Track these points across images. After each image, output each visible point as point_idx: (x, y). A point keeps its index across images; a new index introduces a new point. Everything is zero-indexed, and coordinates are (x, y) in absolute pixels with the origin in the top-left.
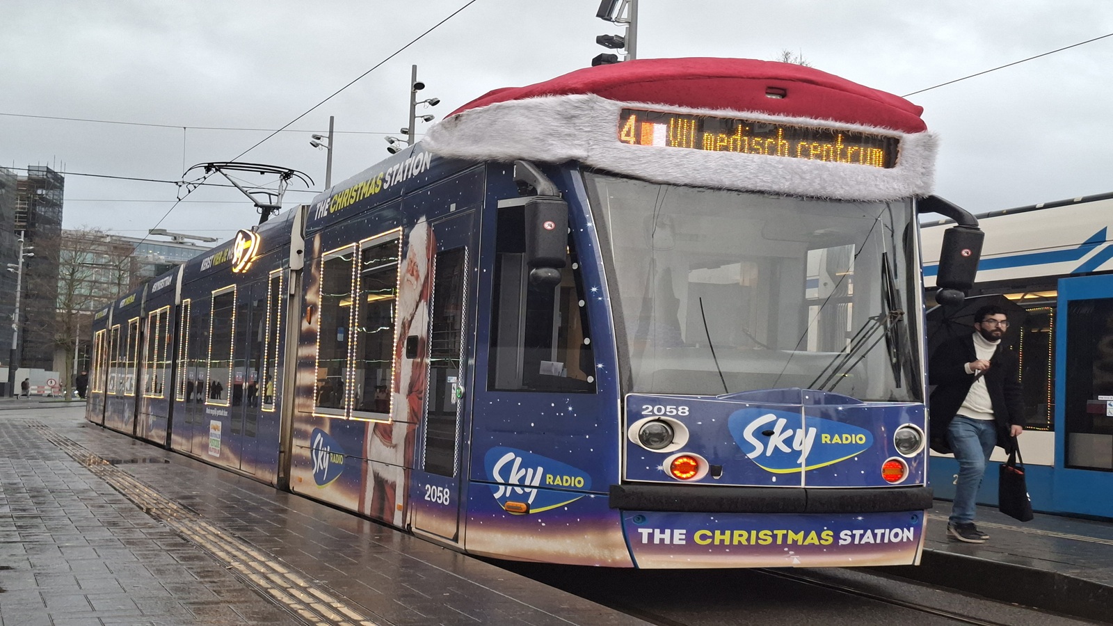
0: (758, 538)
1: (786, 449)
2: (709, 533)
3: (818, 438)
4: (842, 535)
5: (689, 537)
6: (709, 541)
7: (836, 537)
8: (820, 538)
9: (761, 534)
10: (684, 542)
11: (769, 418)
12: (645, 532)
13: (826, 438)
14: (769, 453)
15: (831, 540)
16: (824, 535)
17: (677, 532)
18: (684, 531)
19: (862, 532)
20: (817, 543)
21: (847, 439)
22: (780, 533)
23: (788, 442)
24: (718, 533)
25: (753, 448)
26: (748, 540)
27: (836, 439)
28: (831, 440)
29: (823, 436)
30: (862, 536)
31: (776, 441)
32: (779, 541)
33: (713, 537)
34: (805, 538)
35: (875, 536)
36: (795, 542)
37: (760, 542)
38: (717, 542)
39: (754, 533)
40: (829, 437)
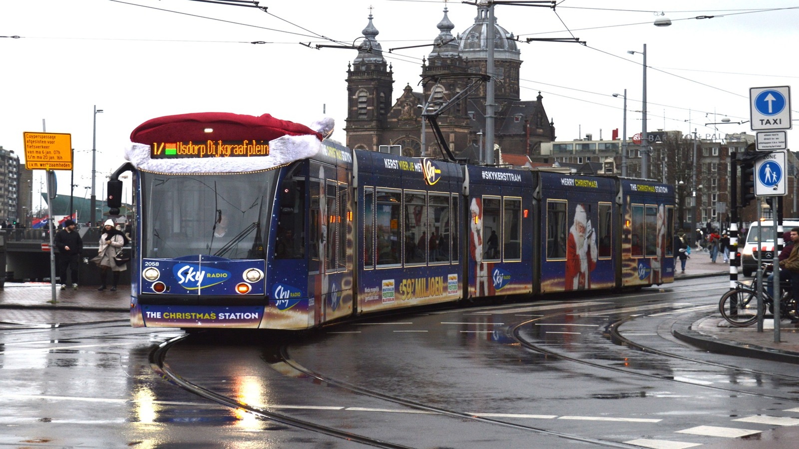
0: (185, 316)
1: (193, 280)
2: (168, 314)
3: (205, 275)
4: (220, 315)
5: (162, 315)
6: (168, 317)
7: (217, 316)
8: (210, 316)
9: (186, 314)
10: (160, 317)
11: (187, 267)
12: (148, 313)
13: (209, 275)
14: (186, 282)
15: (215, 317)
16: (211, 315)
17: (158, 313)
18: (160, 313)
19: (229, 314)
20: (209, 318)
21: (218, 275)
22: (193, 314)
23: (194, 277)
24: (171, 314)
25: (181, 280)
26: (182, 316)
27: (213, 276)
28: (211, 276)
29: (208, 274)
30: (229, 316)
31: (189, 276)
32: (194, 318)
33: (169, 315)
34: (204, 316)
35: (236, 316)
36: (200, 318)
37: (187, 318)
38: (171, 318)
39: (183, 314)
40: (210, 275)
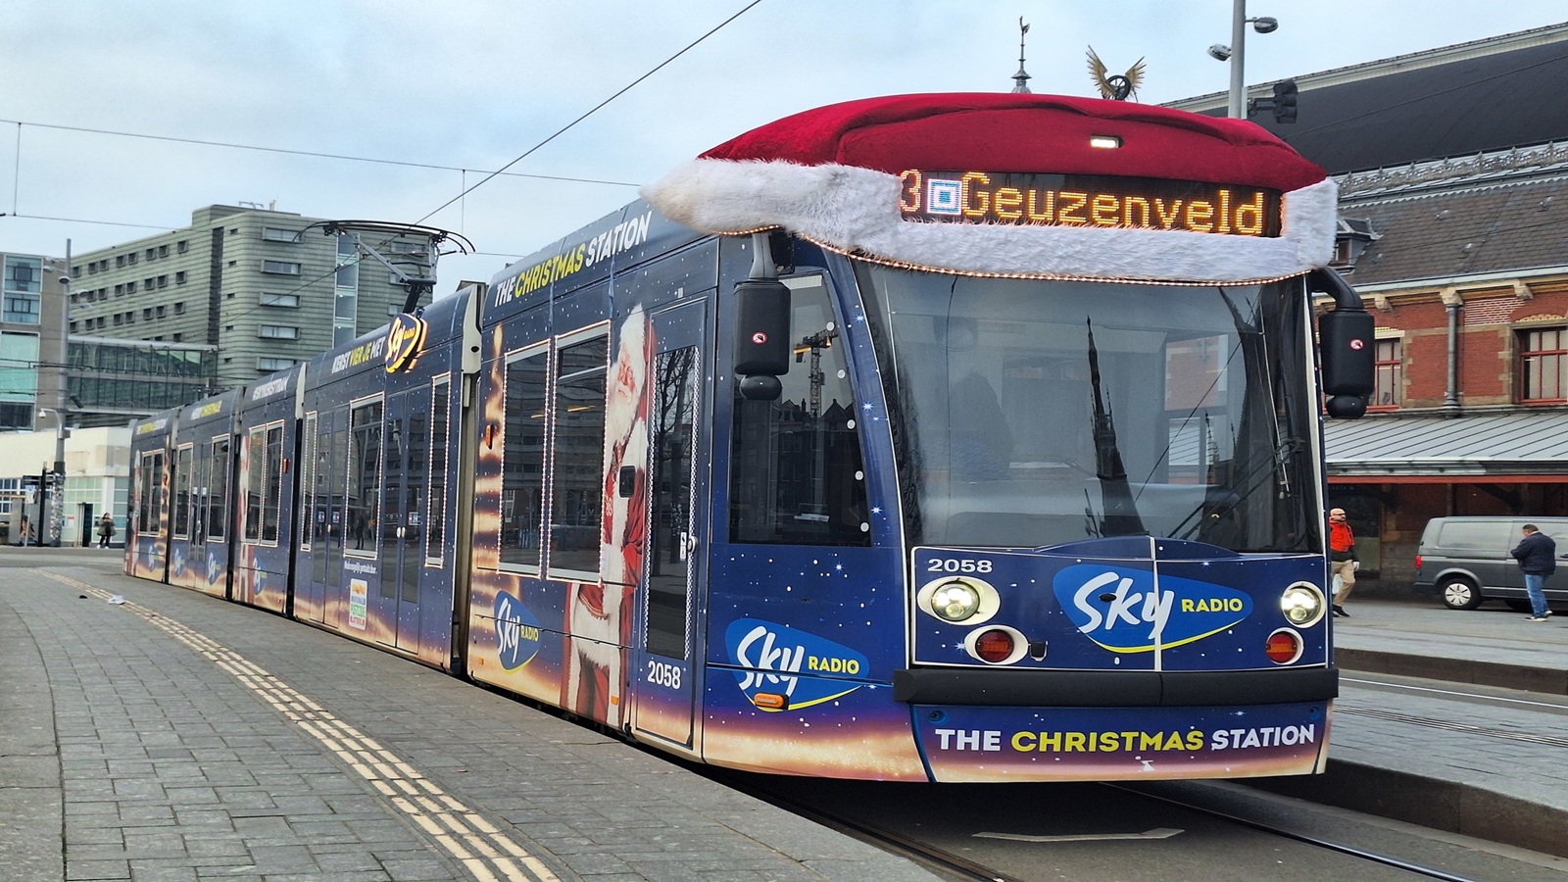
0: (1099, 742)
1: (1133, 621)
2: (1032, 736)
3: (1176, 605)
4: (1216, 736)
5: (1005, 741)
6: (1032, 746)
7: (1208, 740)
8: (1185, 741)
9: (1104, 738)
10: (998, 748)
11: (1110, 577)
12: (945, 734)
13: (1187, 605)
14: (1109, 626)
15: (1200, 744)
16: (1190, 737)
17: (988, 734)
18: (998, 733)
19: (1243, 731)
20: (1180, 747)
21: (1216, 605)
22: (1129, 736)
23: (1136, 610)
24: (1044, 735)
25: (1087, 619)
26: (1086, 745)
27: (1202, 606)
28: (1195, 607)
29: (1184, 601)
30: (1243, 738)
31: (1119, 609)
32: (1129, 747)
33: (1037, 742)
34: (1164, 742)
35: (1261, 737)
36: (1150, 748)
37: (1102, 748)
38: (1043, 748)
39: (1093, 736)
40: (1192, 603)
